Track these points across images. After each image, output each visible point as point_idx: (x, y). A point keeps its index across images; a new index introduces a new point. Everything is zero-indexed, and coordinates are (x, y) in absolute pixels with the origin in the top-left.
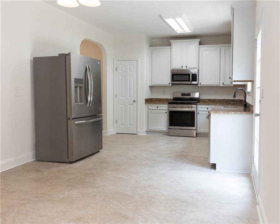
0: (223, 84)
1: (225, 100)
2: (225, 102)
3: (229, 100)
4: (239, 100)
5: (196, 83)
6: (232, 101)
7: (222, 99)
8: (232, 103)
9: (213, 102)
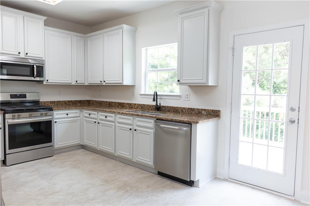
0: (76, 82)
1: (71, 101)
2: (71, 104)
3: (76, 101)
4: (86, 100)
5: (41, 79)
6: (79, 102)
7: (68, 101)
8: (79, 104)
9: (58, 105)
